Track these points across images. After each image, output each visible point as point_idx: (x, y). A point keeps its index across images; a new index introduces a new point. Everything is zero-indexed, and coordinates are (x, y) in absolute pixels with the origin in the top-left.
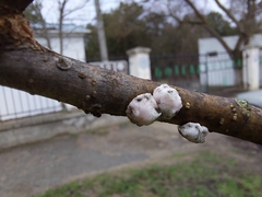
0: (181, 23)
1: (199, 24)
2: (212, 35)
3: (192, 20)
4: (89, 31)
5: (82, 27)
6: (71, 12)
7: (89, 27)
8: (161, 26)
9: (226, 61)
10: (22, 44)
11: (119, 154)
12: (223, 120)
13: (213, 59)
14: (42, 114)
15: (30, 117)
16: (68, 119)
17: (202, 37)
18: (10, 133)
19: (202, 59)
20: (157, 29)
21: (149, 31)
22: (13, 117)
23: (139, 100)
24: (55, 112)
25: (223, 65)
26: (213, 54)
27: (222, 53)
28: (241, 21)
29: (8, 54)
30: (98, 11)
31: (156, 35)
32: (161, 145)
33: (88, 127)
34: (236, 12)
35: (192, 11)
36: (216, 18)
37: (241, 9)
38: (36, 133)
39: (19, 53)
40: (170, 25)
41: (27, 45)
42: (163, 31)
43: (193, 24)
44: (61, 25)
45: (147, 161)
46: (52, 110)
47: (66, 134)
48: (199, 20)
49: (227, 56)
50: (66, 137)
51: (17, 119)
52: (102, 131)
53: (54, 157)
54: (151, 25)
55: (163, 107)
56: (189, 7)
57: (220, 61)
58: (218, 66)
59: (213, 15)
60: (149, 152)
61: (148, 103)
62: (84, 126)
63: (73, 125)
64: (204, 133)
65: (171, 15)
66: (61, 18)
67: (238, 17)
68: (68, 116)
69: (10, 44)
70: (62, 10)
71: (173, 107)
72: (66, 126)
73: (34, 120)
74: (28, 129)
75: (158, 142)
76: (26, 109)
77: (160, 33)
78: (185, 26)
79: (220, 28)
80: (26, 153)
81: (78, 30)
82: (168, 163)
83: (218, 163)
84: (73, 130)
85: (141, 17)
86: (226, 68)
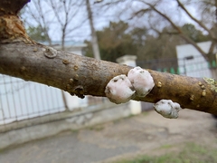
0: (160, 34)
1: (175, 34)
2: (188, 42)
3: (170, 31)
4: (85, 45)
5: (79, 42)
6: (71, 31)
7: (86, 42)
8: (144, 38)
9: (201, 63)
10: (16, 38)
11: (114, 147)
12: (193, 96)
13: (190, 61)
14: (49, 114)
15: (39, 117)
16: (70, 118)
17: (179, 44)
18: (24, 130)
19: (181, 63)
20: (141, 40)
21: (135, 42)
22: (26, 117)
23: (115, 81)
24: (59, 112)
25: (199, 66)
26: (190, 58)
27: (197, 57)
28: (212, 29)
29: (4, 47)
30: (93, 29)
31: (141, 45)
32: (150, 138)
33: (87, 124)
34: (206, 23)
35: (169, 24)
36: (190, 28)
37: (211, 19)
38: (44, 131)
39: (13, 45)
40: (152, 36)
41: (20, 39)
42: (146, 42)
43: (170, 34)
44: (63, 42)
45: (138, 152)
46: (57, 111)
47: (69, 130)
48: (175, 31)
49: (202, 59)
50: (69, 133)
51: (29, 119)
52: (99, 127)
53: (59, 150)
54: (136, 37)
55: (137, 86)
56: (167, 21)
57: (196, 64)
58: (195, 67)
59: (187, 26)
60: (140, 144)
61: (124, 83)
62: (83, 123)
63: (74, 122)
64: (176, 108)
65: (152, 28)
66: (64, 36)
67: (209, 26)
68: (70, 115)
69: (6, 38)
70: (64, 30)
71: (145, 85)
72: (69, 123)
73: (43, 120)
74: (37, 127)
75: (147, 135)
76: (36, 110)
77: (143, 44)
78: (164, 36)
79: (194, 36)
80: (36, 147)
81: (77, 45)
82: (158, 154)
83: (203, 154)
84: (74, 127)
85: (127, 32)
86: (202, 69)
